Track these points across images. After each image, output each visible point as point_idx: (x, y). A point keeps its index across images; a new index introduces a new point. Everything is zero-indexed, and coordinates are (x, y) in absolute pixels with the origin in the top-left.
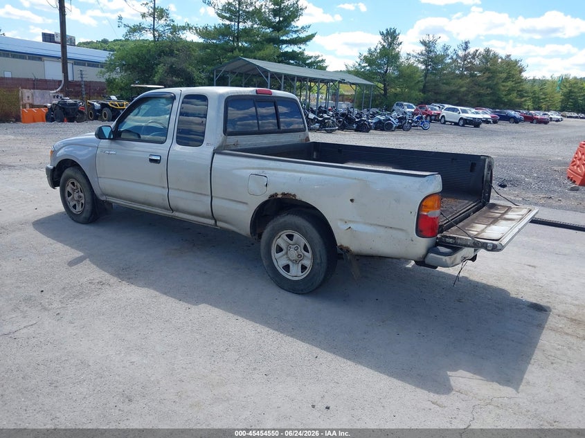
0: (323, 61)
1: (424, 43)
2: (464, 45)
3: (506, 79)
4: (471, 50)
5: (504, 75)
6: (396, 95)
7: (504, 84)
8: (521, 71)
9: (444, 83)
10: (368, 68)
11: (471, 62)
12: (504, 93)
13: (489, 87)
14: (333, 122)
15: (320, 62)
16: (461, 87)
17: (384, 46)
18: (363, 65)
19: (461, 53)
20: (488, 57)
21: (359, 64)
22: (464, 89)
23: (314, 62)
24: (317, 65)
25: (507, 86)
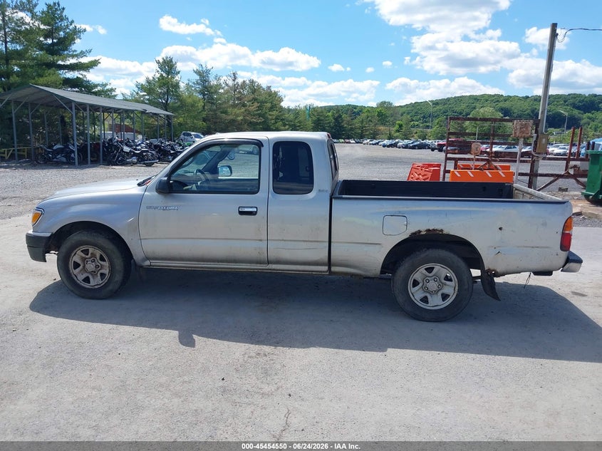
0: (112, 90)
1: (198, 72)
2: (232, 75)
3: (271, 109)
4: (240, 81)
5: (269, 105)
6: (180, 124)
7: (270, 113)
8: (281, 100)
9: (222, 113)
10: (147, 97)
11: (240, 92)
12: (273, 121)
13: (260, 115)
14: (152, 155)
15: (108, 90)
16: (238, 116)
17: (162, 75)
18: (142, 94)
19: (230, 83)
20: (254, 88)
21: (137, 93)
22: (240, 118)
23: (103, 91)
24: (107, 93)
25: (273, 115)
